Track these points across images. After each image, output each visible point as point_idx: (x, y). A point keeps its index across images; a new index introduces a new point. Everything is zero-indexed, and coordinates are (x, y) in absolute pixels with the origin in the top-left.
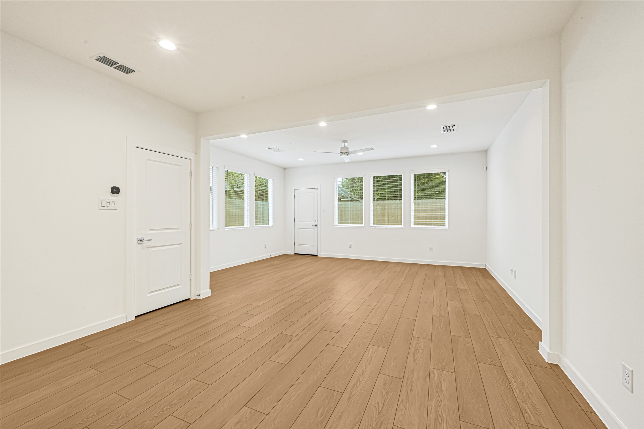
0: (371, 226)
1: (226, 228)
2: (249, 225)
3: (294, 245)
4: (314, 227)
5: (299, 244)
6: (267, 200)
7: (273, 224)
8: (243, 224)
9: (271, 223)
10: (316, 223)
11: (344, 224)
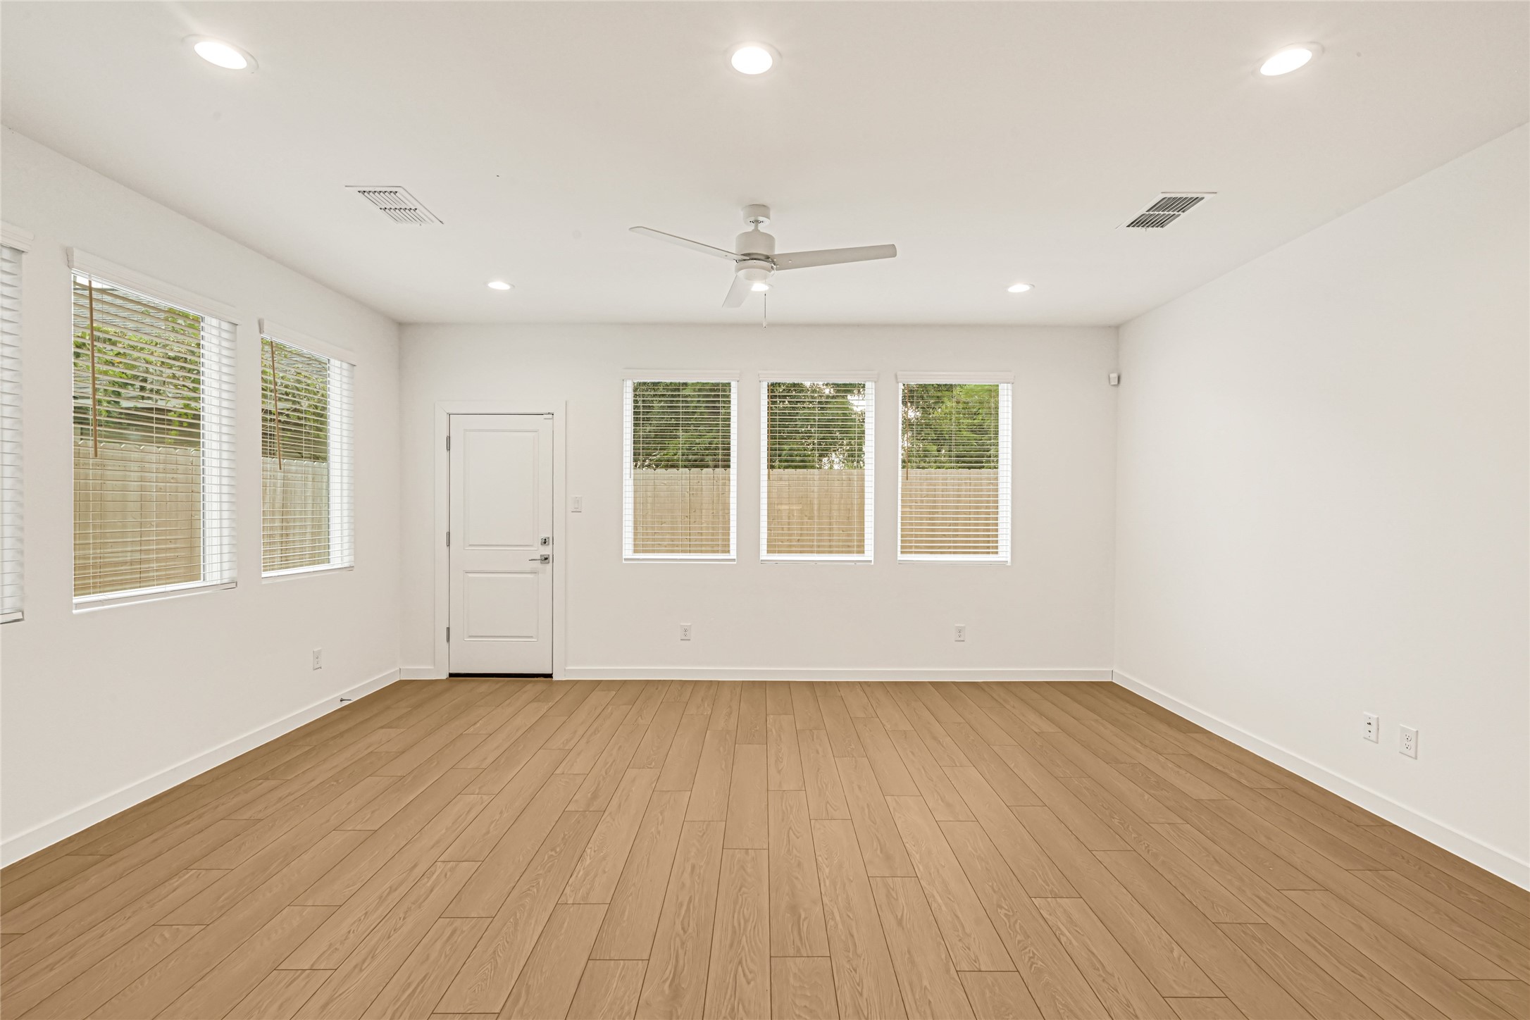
0: (762, 558)
1: (78, 606)
2: (227, 576)
3: (448, 640)
4: (537, 565)
5: (470, 637)
6: (319, 455)
7: (352, 558)
8: (192, 572)
9: (340, 554)
10: (546, 551)
11: (653, 551)
